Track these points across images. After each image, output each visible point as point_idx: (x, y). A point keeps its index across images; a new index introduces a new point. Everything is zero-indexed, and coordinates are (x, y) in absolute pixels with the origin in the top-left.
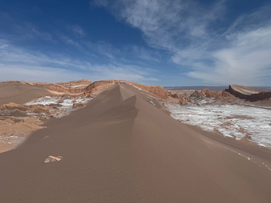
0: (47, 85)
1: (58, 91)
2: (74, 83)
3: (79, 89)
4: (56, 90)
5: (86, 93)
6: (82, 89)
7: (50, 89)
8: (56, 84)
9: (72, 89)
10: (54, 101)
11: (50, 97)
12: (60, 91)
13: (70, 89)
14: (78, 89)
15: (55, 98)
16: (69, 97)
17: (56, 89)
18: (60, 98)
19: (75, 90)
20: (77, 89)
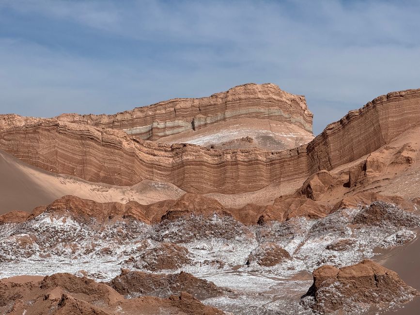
0: (16, 131)
1: (95, 179)
2: (176, 114)
3: (252, 163)
4: (77, 172)
5: (321, 191)
6: (271, 162)
7: (36, 166)
8: (83, 127)
9: (201, 163)
10: (107, 251)
11: (70, 222)
12: (108, 180)
13: (183, 164)
14: (241, 157)
15: (109, 228)
16: (215, 220)
17: (83, 163)
18: (147, 227)
19: (222, 165)
20: (236, 163)
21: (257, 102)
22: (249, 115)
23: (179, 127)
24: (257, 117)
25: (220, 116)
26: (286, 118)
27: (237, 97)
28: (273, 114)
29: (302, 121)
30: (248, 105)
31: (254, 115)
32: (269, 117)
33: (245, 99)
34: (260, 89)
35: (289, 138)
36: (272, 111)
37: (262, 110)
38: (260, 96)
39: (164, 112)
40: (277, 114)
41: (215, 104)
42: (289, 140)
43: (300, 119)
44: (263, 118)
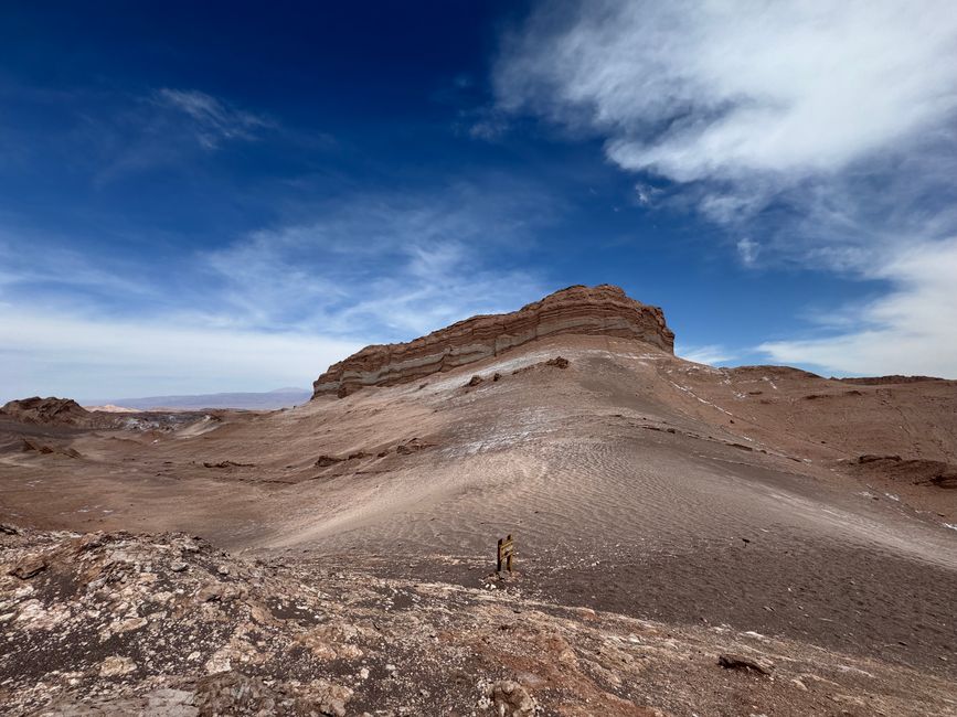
21: (587, 309)
22: (574, 330)
23: (476, 352)
24: (586, 332)
25: (530, 334)
26: (635, 333)
27: (555, 304)
28: (613, 327)
29: (660, 341)
30: (572, 316)
31: (581, 329)
32: (607, 332)
33: (568, 307)
34: (591, 293)
35: (644, 360)
36: (610, 322)
37: (595, 322)
38: (591, 300)
39: (460, 334)
40: (619, 327)
41: (524, 319)
42: (643, 364)
43: (657, 338)
44: (597, 333)
